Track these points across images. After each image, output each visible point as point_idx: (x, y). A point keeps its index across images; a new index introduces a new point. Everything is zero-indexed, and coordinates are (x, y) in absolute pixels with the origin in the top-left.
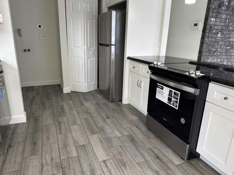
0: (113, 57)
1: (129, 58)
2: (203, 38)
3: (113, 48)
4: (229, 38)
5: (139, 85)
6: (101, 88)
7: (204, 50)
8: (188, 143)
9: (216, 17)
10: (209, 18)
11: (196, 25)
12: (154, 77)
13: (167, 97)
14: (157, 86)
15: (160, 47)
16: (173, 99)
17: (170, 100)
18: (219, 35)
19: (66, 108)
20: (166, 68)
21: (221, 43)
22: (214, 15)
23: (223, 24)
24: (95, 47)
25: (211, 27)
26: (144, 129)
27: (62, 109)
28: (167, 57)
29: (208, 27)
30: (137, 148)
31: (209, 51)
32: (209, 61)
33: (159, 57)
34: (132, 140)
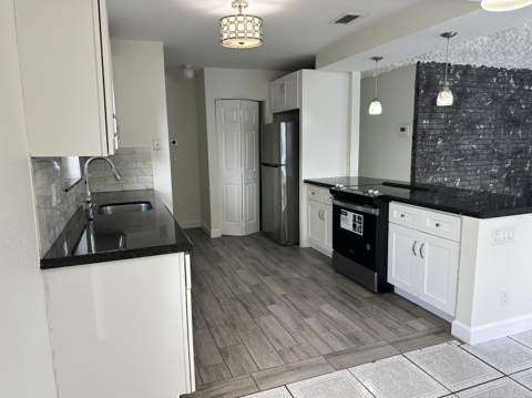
0: (284, 181)
1: (306, 182)
2: (414, 148)
3: (283, 169)
4: (457, 145)
5: (321, 217)
6: (266, 229)
7: (418, 166)
8: (376, 271)
9: (430, 119)
10: (419, 120)
11: (403, 130)
12: (338, 203)
13: (351, 223)
14: (340, 213)
15: (348, 164)
16: (358, 225)
17: (354, 226)
18: (439, 143)
19: (222, 253)
20: (361, 193)
21: (445, 153)
22: (427, 115)
23: (443, 126)
24: (255, 169)
25: (424, 133)
26: (330, 270)
27: (217, 254)
28: (360, 178)
29: (419, 133)
30: (321, 286)
31: (427, 166)
32: (429, 181)
33: (349, 178)
34: (315, 280)
